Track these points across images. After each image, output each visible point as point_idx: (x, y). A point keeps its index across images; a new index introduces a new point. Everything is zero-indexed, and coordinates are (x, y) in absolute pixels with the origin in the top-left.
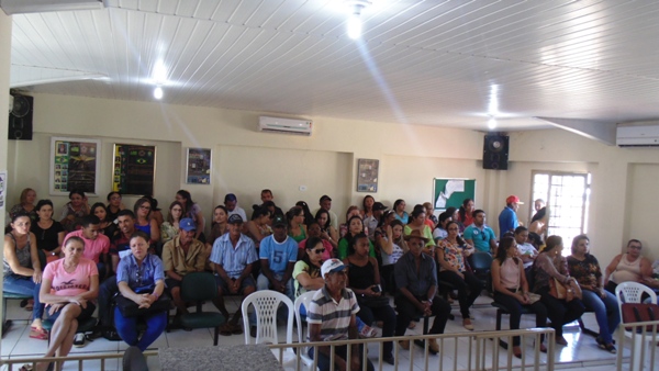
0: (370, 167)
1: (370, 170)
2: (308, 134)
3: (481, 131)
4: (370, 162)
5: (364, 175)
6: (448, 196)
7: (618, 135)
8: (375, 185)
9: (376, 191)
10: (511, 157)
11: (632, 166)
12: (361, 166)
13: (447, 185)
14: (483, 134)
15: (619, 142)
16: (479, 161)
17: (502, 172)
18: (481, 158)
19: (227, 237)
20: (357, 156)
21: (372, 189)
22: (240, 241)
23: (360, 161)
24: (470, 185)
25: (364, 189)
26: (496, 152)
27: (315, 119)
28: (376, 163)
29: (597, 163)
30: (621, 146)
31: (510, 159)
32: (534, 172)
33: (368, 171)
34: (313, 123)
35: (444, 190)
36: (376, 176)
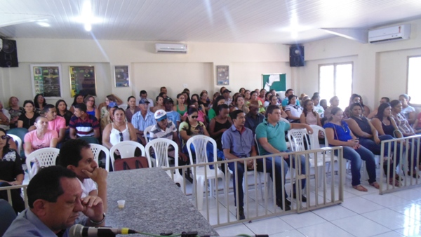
0: (224, 70)
1: (224, 72)
2: (185, 52)
3: (287, 44)
4: (224, 67)
5: (221, 75)
6: (270, 84)
7: (370, 36)
8: (228, 81)
9: (228, 84)
10: (306, 58)
11: (378, 54)
12: (219, 70)
13: (270, 78)
14: (289, 46)
15: (370, 40)
16: (286, 62)
17: (301, 68)
18: (288, 60)
19: (139, 113)
20: (215, 64)
21: (226, 83)
22: (147, 115)
23: (218, 67)
24: (283, 77)
25: (221, 83)
26: (297, 55)
27: (189, 43)
28: (227, 68)
29: (357, 55)
30: (371, 42)
31: (305, 59)
32: (320, 65)
33: (223, 73)
34: (188, 46)
35: (268, 81)
36: (228, 75)
